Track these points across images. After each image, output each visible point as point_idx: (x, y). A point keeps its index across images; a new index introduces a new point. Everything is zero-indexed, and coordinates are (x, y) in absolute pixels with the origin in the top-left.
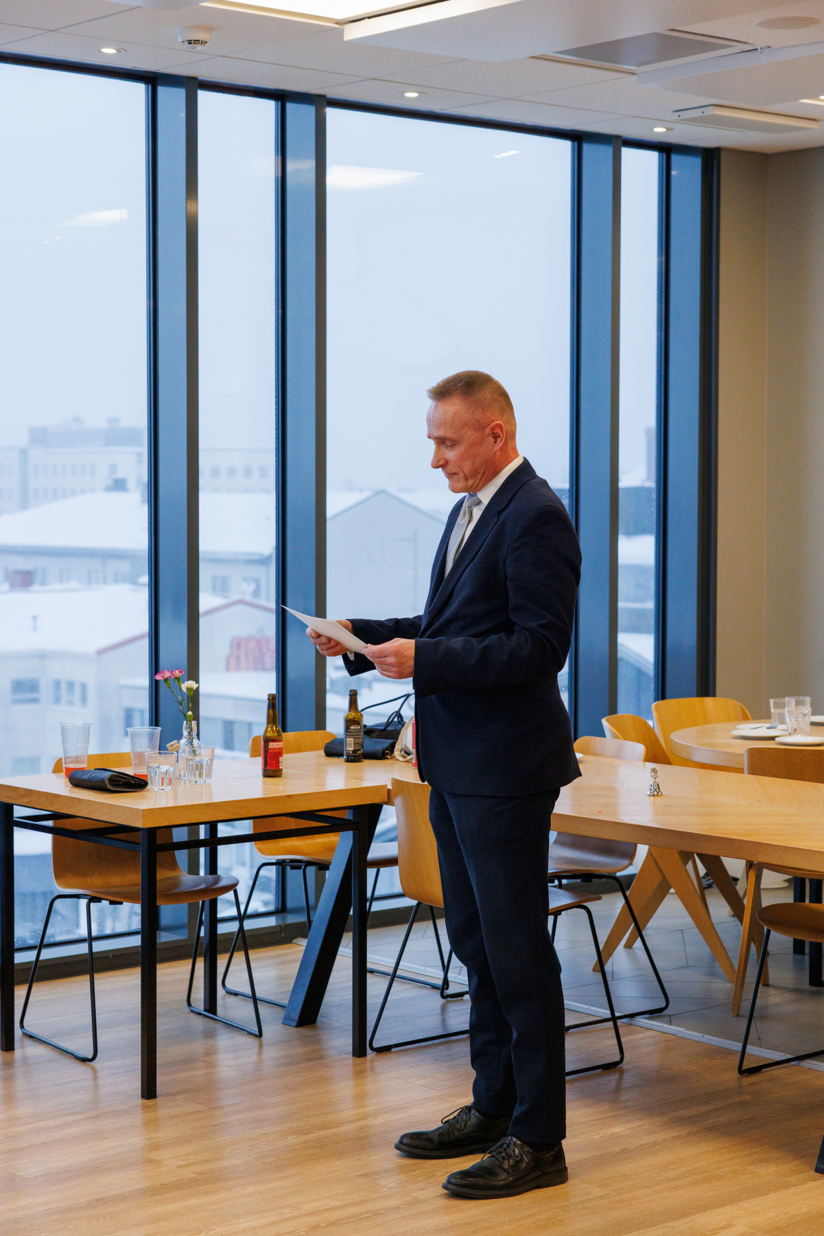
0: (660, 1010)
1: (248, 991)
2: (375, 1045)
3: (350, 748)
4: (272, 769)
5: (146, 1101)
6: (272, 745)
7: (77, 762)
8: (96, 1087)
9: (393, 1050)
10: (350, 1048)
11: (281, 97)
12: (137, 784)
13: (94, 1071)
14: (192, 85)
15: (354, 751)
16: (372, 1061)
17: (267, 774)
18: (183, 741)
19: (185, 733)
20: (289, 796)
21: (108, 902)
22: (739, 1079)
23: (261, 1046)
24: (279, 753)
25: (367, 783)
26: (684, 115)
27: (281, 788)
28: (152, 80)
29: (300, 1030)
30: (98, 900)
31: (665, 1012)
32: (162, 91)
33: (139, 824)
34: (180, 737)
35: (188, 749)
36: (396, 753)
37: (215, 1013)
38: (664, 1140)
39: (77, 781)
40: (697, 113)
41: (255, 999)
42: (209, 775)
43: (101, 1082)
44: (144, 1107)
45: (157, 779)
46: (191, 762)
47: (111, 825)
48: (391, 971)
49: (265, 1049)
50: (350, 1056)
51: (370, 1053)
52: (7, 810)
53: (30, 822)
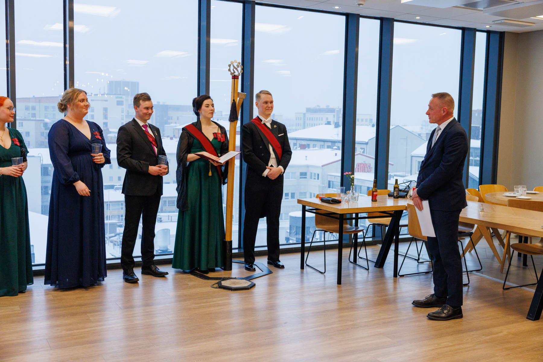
0: (480, 270)
1: (366, 258)
2: (400, 274)
3: (395, 195)
4: (374, 200)
6: (375, 193)
7: (323, 195)
8: (325, 280)
9: (405, 276)
10: (393, 275)
11: (382, 19)
12: (338, 202)
13: (325, 276)
14: (358, 16)
15: (396, 196)
16: (399, 278)
17: (372, 201)
18: (351, 191)
19: (351, 189)
20: (379, 207)
22: (503, 291)
23: (368, 272)
24: (376, 195)
25: (399, 204)
26: (495, 22)
27: (377, 205)
28: (347, 15)
29: (379, 269)
30: (327, 232)
31: (481, 271)
33: (339, 213)
34: (350, 190)
35: (352, 193)
36: (408, 196)
37: (356, 263)
38: (482, 306)
39: (322, 200)
40: (499, 22)
41: (367, 260)
42: (357, 200)
43: (326, 279)
44: (338, 286)
45: (344, 200)
46: (353, 197)
48: (405, 255)
49: (369, 273)
50: (393, 277)
51: (398, 276)
52: (304, 207)
53: (310, 211)
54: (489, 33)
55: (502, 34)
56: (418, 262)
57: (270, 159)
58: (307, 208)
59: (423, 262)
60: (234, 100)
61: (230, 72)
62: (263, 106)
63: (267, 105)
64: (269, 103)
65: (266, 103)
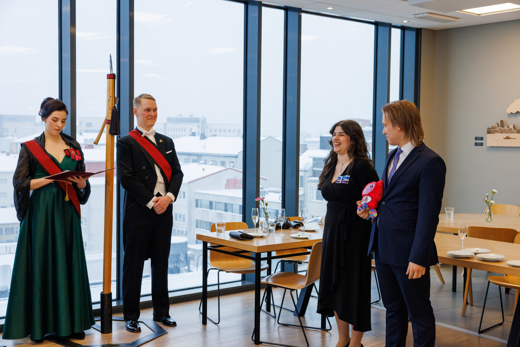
10: (320, 327)
11: (286, 9)
12: (250, 238)
21: (225, 272)
28: (247, 3)
29: (299, 318)
30: (222, 271)
32: (250, 7)
33: (256, 251)
35: (266, 224)
40: (423, 15)
46: (268, 229)
47: (241, 250)
50: (320, 330)
52: (205, 244)
53: (212, 248)
54: (403, 29)
55: (418, 31)
57: (157, 184)
62: (143, 115)
63: (149, 113)
64: (152, 111)
65: (148, 110)
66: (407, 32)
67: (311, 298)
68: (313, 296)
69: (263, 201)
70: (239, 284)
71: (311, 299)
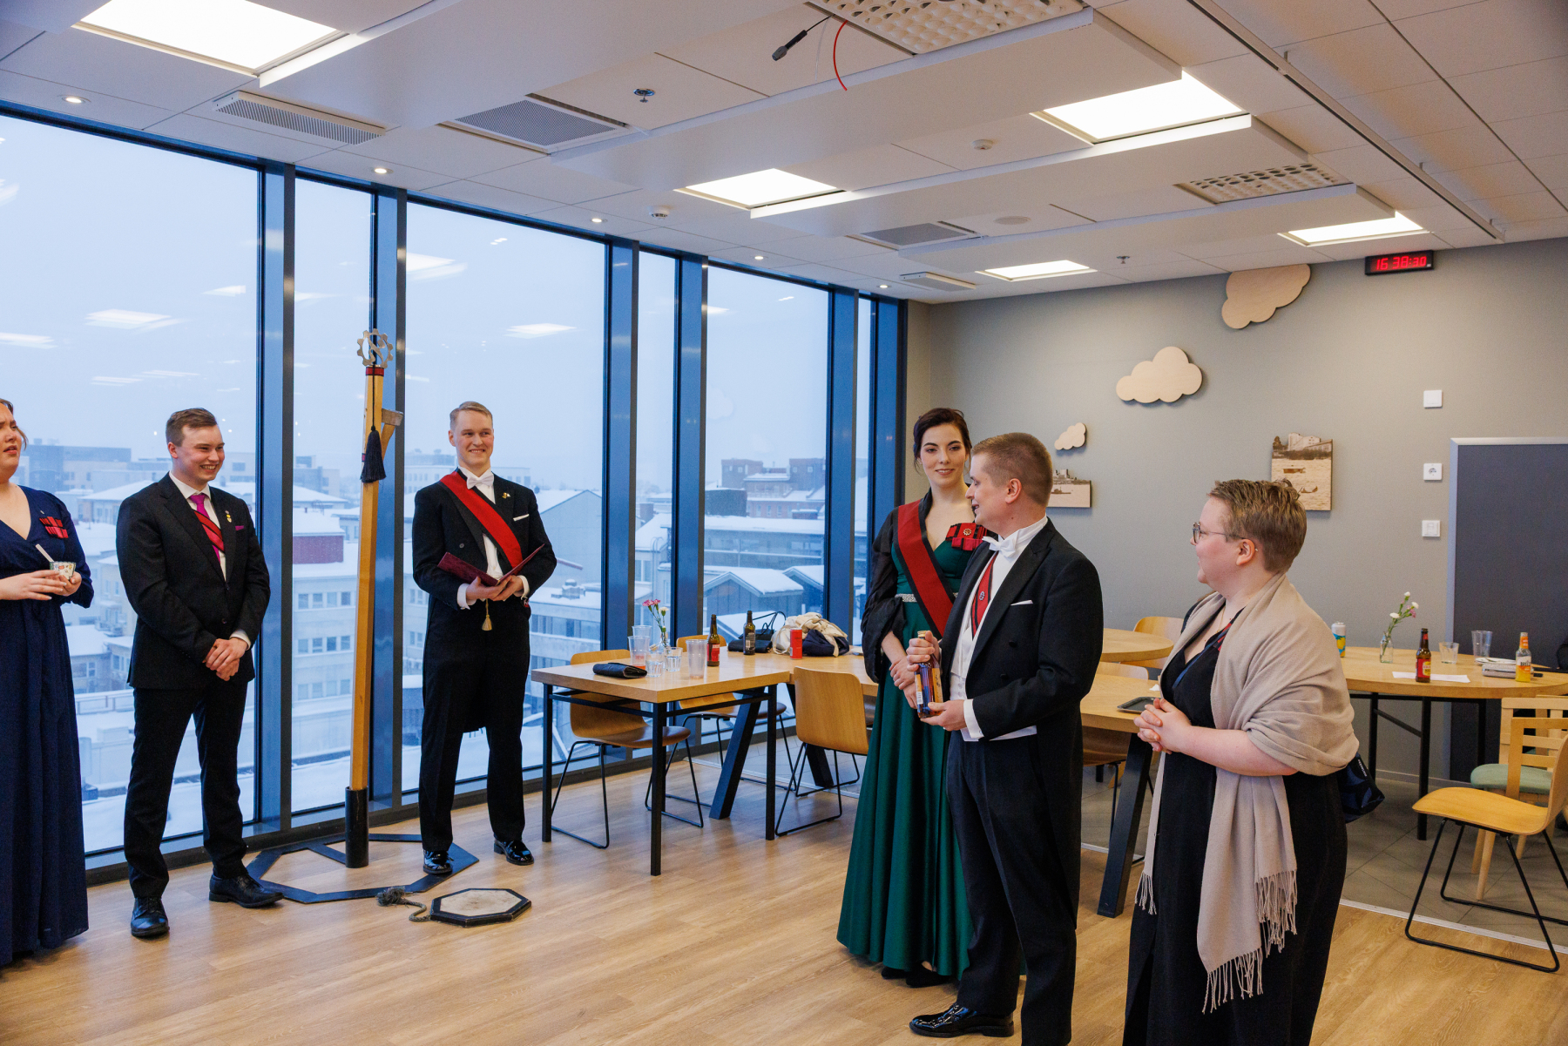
1: (695, 799)
2: (780, 831)
4: (714, 661)
5: (654, 877)
6: (714, 647)
9: (787, 834)
10: (764, 833)
11: (680, 256)
12: (639, 673)
13: (608, 853)
14: (635, 247)
15: (750, 647)
16: (781, 841)
17: (711, 665)
23: (703, 833)
24: (717, 652)
25: (762, 670)
26: (907, 277)
27: (721, 674)
28: (610, 241)
29: (722, 821)
32: (616, 250)
33: (654, 700)
35: (664, 649)
36: (774, 649)
39: (599, 671)
40: (917, 276)
41: (698, 804)
49: (705, 835)
50: (764, 839)
51: (776, 837)
52: (548, 689)
53: (563, 697)
54: (876, 299)
55: (902, 305)
56: (797, 796)
58: (556, 690)
59: (806, 794)
60: (373, 428)
61: (361, 359)
62: (461, 441)
63: (471, 439)
64: (477, 435)
65: (470, 433)
66: (881, 305)
67: (741, 781)
68: (743, 779)
69: (657, 606)
70: (595, 762)
71: (741, 785)
